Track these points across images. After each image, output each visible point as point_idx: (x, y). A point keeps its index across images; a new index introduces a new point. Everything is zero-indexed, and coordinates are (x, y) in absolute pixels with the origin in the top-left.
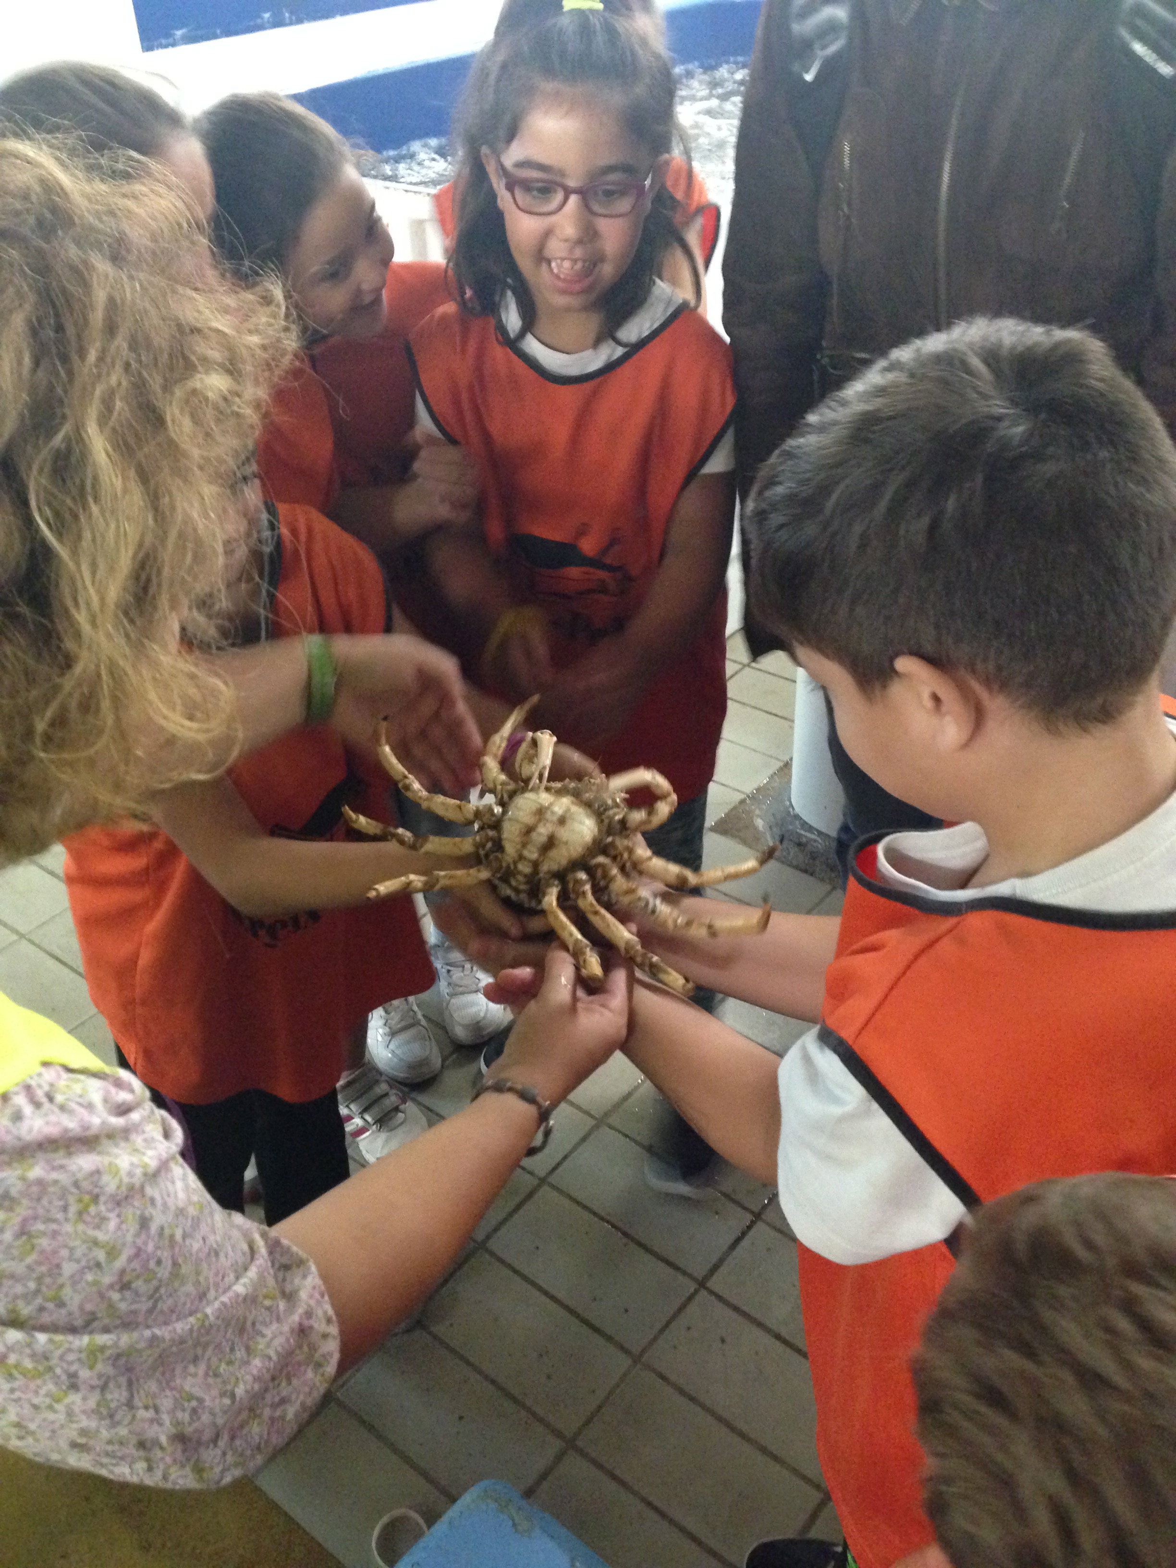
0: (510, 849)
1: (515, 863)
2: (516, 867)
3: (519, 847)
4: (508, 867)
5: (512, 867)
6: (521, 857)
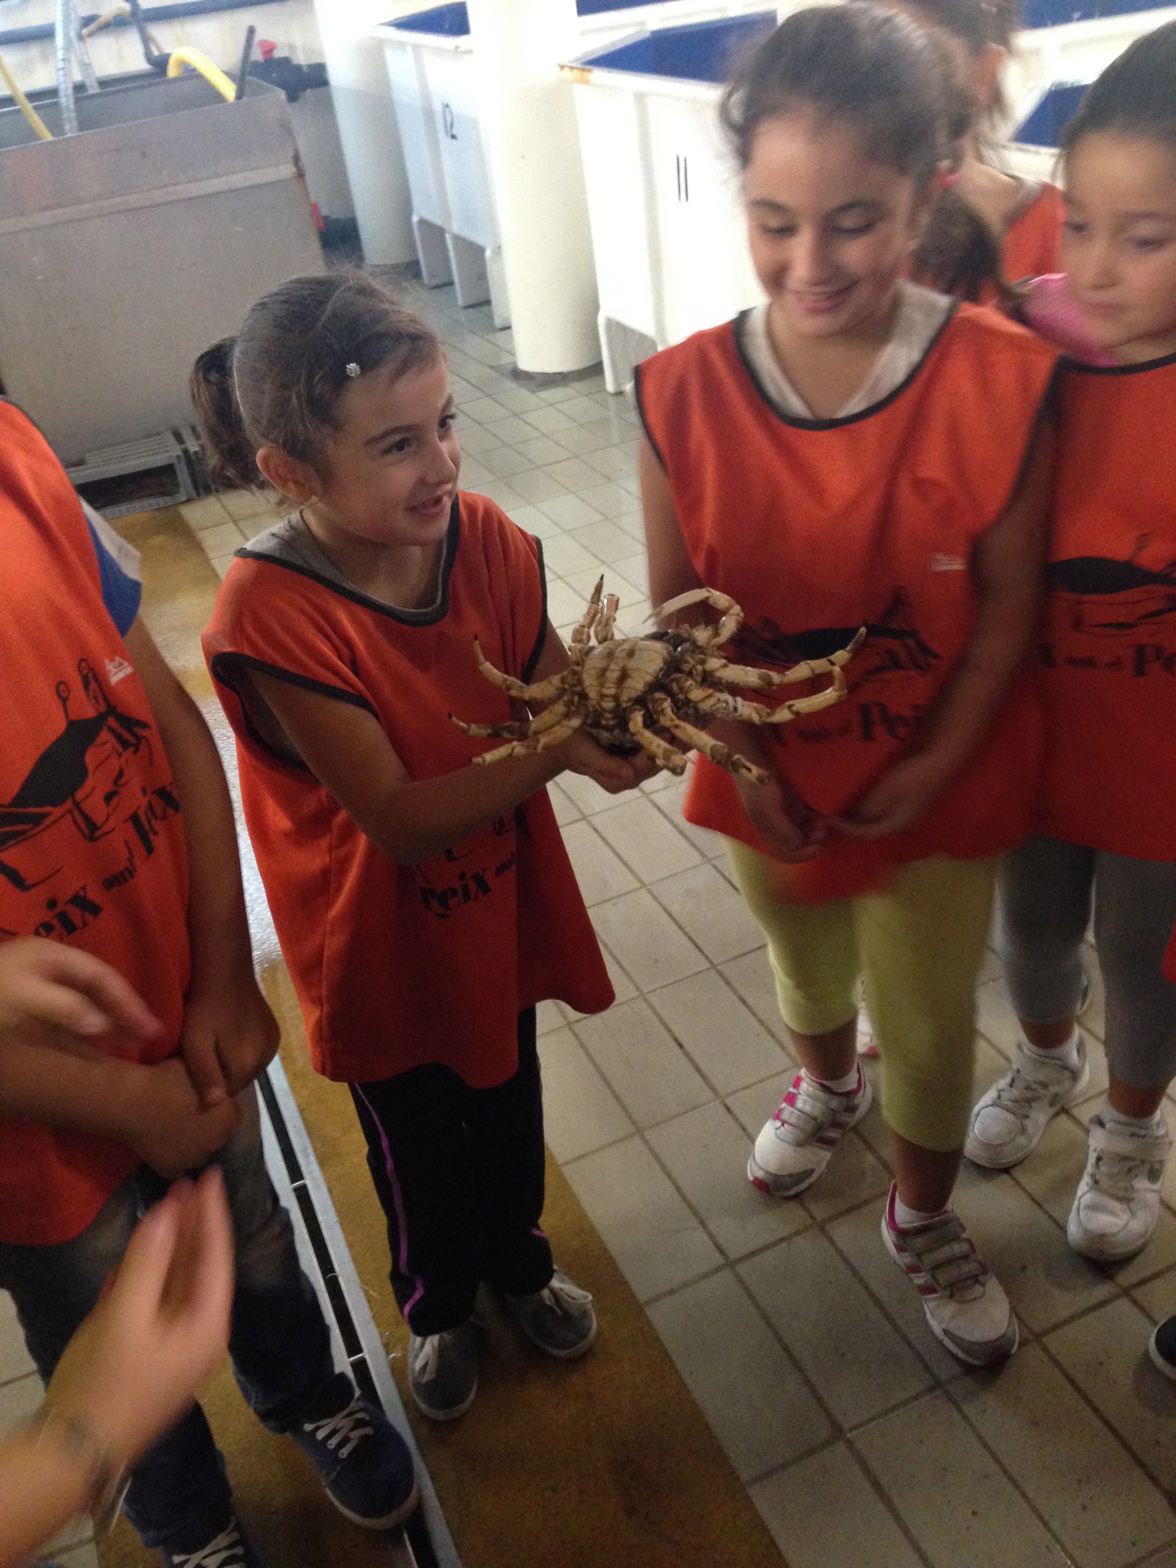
0: (592, 694)
1: (599, 704)
2: (600, 706)
3: (598, 688)
4: (596, 711)
5: (598, 708)
6: (602, 696)
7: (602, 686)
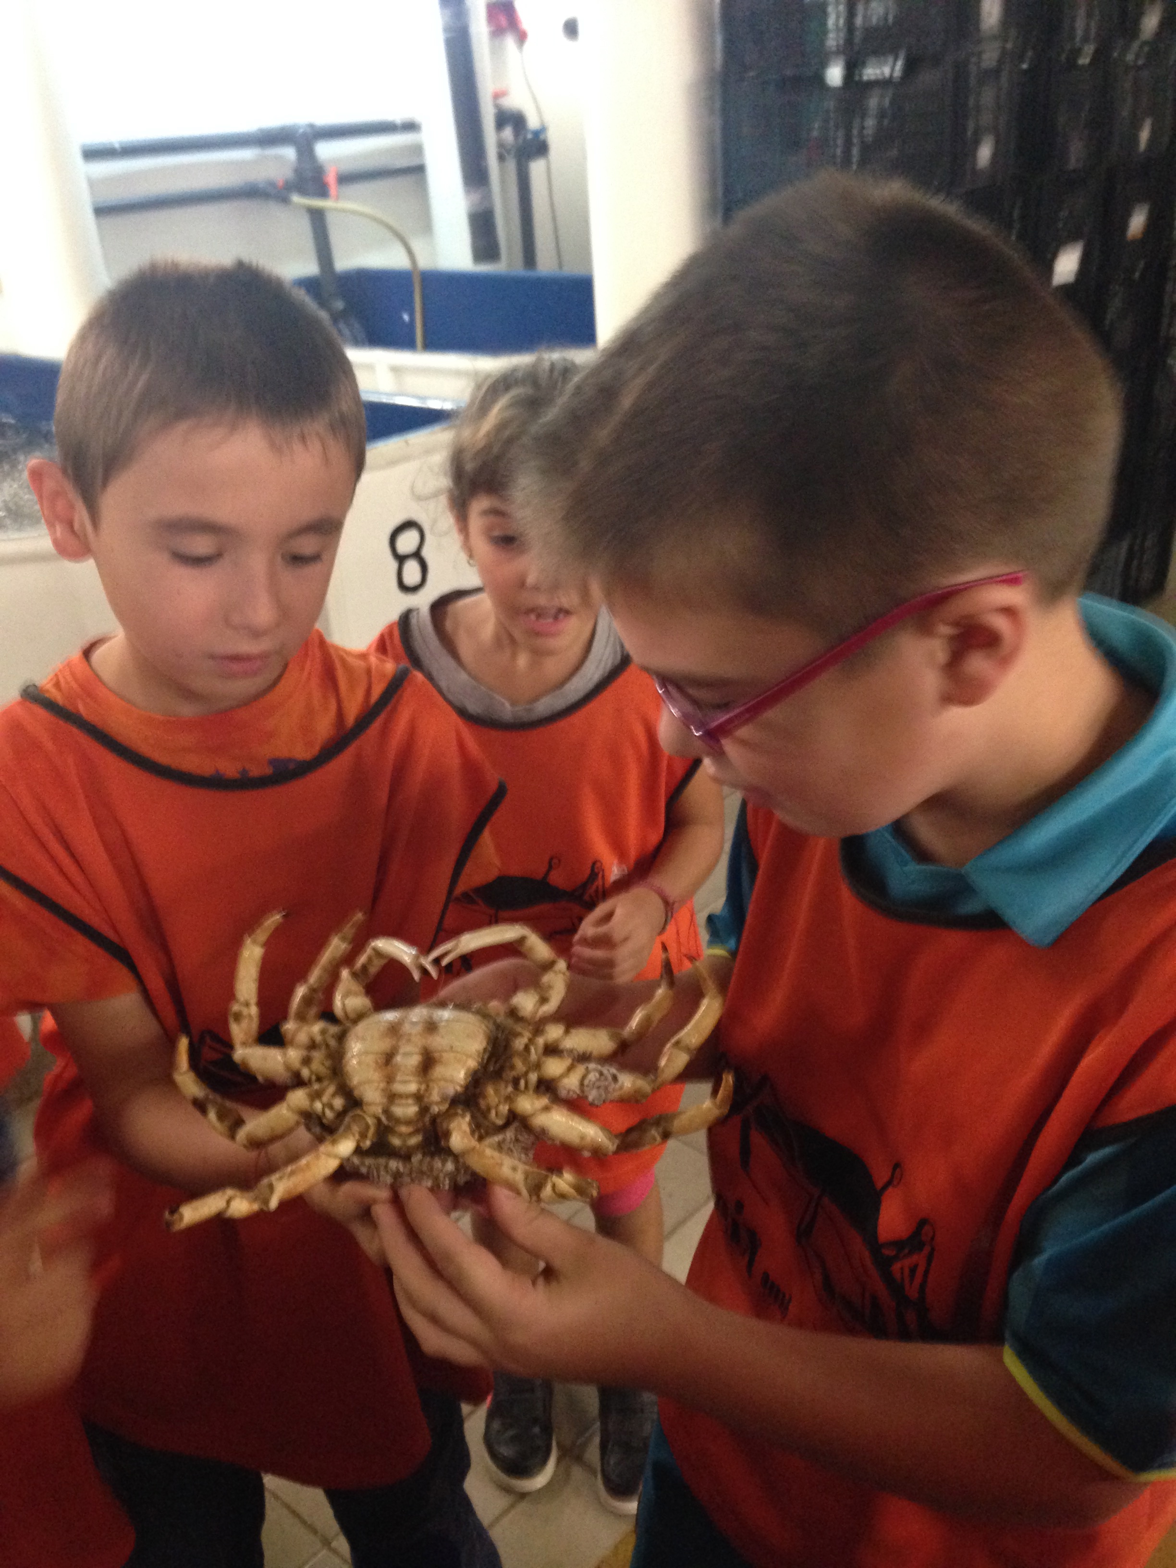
1: (385, 1111)
5: (384, 1119)
7: (390, 1079)
